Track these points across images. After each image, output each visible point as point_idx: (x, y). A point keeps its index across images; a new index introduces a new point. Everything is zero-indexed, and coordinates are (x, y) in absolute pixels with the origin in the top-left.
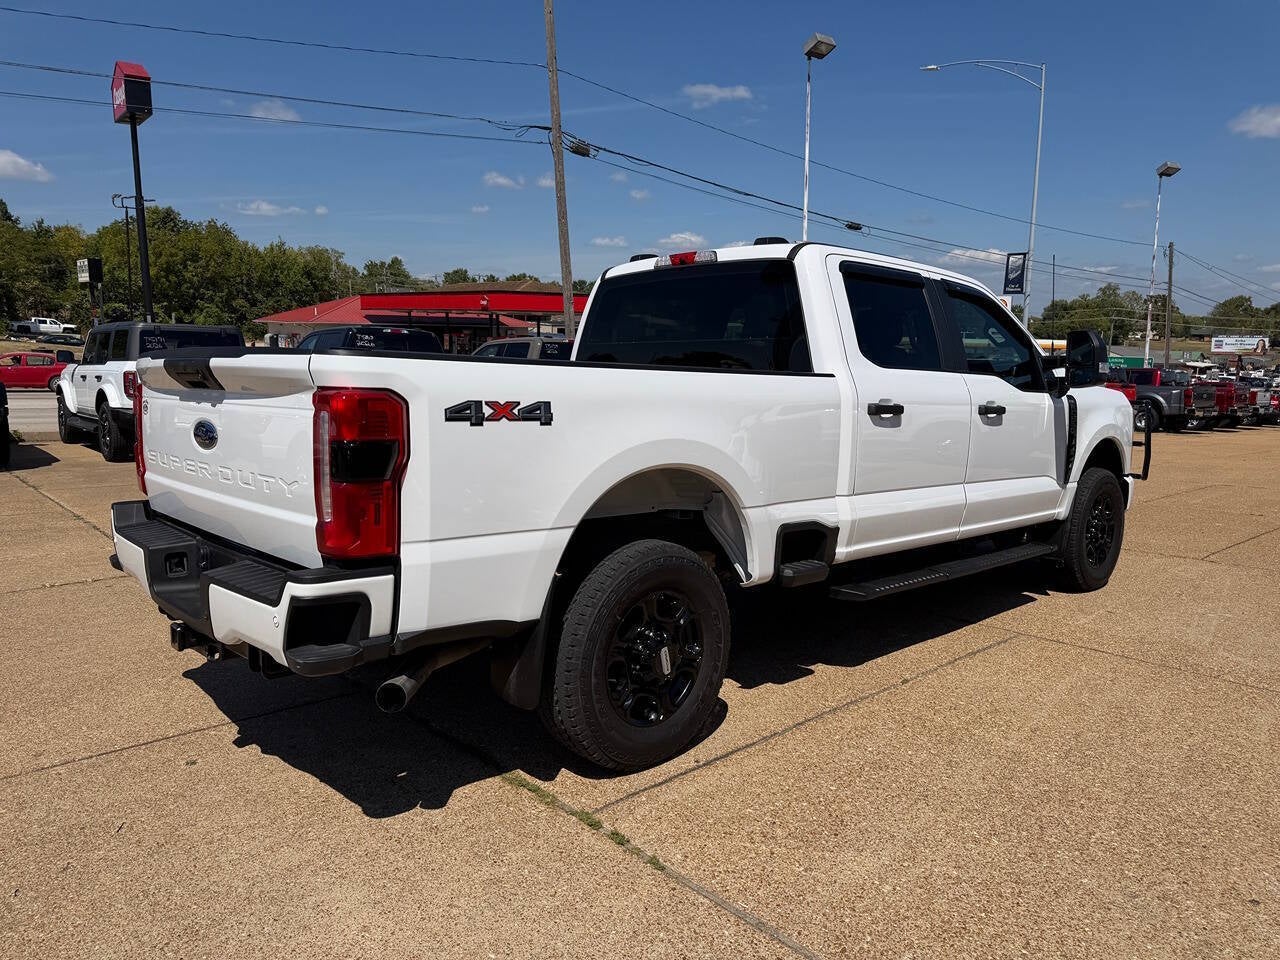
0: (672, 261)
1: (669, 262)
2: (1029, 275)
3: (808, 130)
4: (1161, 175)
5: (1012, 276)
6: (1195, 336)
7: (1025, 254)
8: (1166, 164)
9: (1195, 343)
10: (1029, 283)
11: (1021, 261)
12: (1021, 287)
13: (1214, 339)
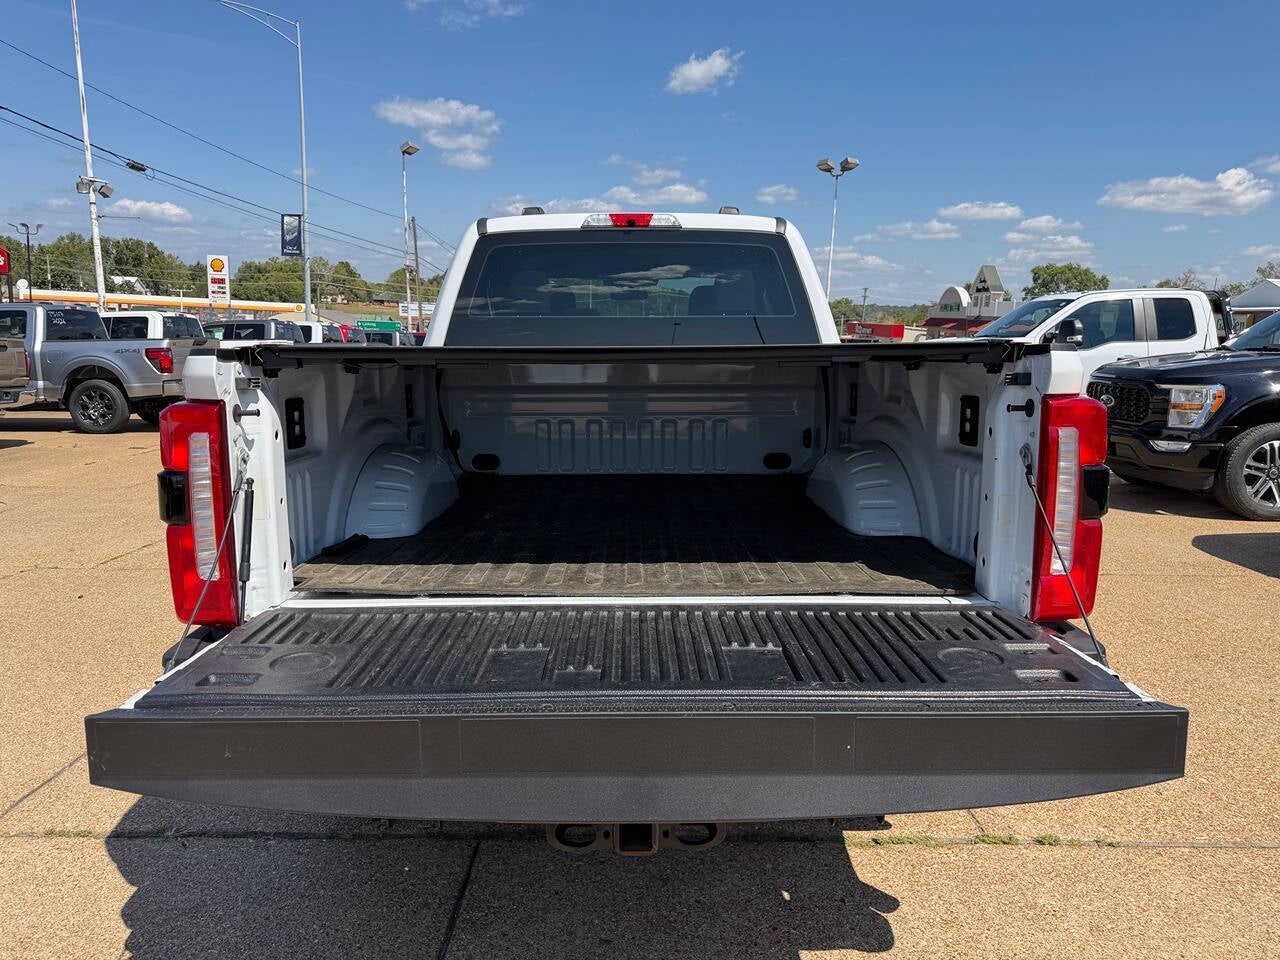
0: (614, 221)
1: (610, 223)
2: (307, 238)
3: (77, 39)
4: (404, 153)
5: (288, 238)
6: (376, 301)
7: (299, 216)
8: (407, 143)
9: (377, 307)
10: (307, 245)
11: (296, 223)
12: (299, 249)
13: (401, 305)
